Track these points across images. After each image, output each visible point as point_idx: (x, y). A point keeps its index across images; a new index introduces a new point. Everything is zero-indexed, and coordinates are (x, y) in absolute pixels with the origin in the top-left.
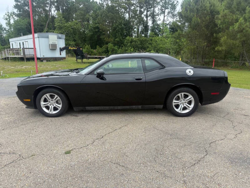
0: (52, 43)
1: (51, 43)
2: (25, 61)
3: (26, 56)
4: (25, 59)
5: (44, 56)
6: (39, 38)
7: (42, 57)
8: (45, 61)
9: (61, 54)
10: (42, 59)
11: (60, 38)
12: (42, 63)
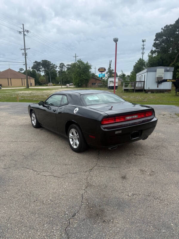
0: (159, 76)
1: (157, 76)
2: (135, 92)
3: (136, 88)
4: (135, 91)
5: (149, 88)
6: (148, 72)
7: (147, 89)
8: (149, 93)
9: (158, 87)
10: (147, 91)
11: (168, 71)
12: (147, 94)
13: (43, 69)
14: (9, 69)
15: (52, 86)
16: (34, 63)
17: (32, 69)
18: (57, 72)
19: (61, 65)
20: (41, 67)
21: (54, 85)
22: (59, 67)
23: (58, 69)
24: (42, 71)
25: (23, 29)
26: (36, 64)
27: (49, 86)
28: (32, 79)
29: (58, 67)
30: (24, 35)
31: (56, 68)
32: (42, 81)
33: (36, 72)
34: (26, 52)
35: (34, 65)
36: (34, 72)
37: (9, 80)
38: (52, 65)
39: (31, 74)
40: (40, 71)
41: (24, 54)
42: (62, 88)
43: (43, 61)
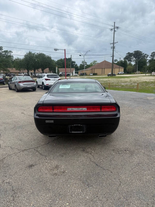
13: (134, 59)
14: (105, 60)
15: (139, 74)
16: (127, 54)
17: (124, 59)
18: (148, 61)
19: (153, 54)
20: (133, 57)
21: (141, 73)
22: (151, 56)
23: (149, 58)
24: (133, 61)
25: (114, 26)
26: (128, 55)
27: (136, 74)
28: (122, 68)
29: (149, 56)
30: (115, 31)
31: (147, 57)
32: (129, 70)
33: (127, 62)
34: (114, 45)
35: (126, 56)
36: (125, 62)
37: (103, 69)
38: (143, 55)
39: (123, 64)
40: (131, 61)
41: (113, 48)
42: (146, 76)
43: (135, 51)
